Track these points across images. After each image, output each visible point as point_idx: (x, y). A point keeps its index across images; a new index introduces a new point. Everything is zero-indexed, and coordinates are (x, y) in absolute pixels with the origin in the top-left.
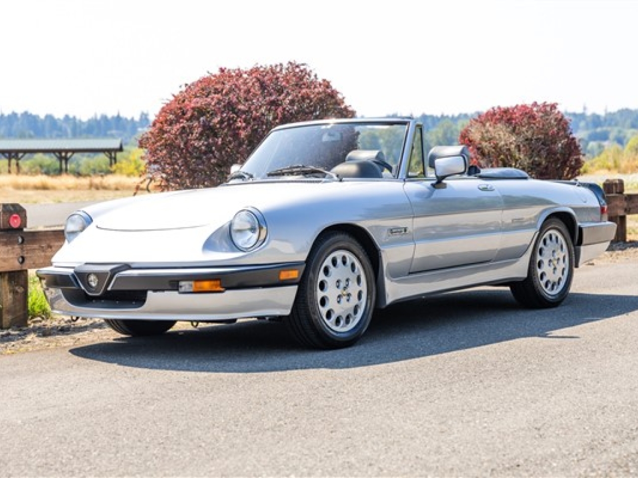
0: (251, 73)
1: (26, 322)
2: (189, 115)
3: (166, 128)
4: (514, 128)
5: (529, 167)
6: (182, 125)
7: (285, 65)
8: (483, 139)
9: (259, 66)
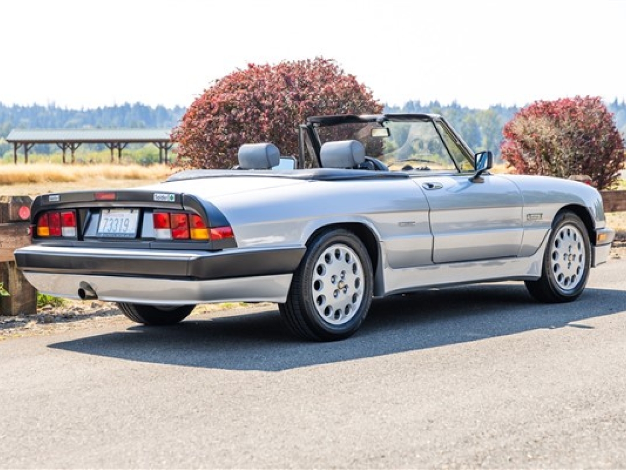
0: (278, 68)
1: (35, 309)
2: (216, 110)
3: (195, 123)
4: (557, 121)
5: (570, 161)
6: (208, 119)
7: (312, 61)
8: (525, 131)
9: (286, 62)
